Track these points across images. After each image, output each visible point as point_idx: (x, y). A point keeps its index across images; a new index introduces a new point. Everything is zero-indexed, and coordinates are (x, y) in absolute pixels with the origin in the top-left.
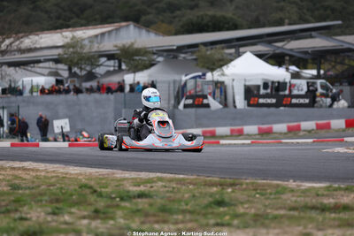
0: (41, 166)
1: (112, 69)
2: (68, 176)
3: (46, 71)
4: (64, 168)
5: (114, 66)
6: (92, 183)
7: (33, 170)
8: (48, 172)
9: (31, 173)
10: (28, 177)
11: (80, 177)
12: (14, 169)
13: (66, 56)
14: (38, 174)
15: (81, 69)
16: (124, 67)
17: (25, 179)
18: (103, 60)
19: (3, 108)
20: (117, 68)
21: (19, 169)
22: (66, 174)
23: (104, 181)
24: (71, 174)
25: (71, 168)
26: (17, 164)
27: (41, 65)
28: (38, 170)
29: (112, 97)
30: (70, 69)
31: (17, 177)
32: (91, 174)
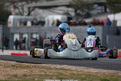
0: (74, 68)
1: (100, 11)
2: (91, 74)
3: (62, 12)
4: (87, 69)
5: (102, 10)
6: (108, 78)
7: (68, 70)
8: (78, 72)
9: (69, 72)
10: (67, 74)
11: (99, 75)
12: (57, 69)
13: (74, 3)
14: (73, 72)
15: (83, 11)
16: (108, 10)
17: (66, 75)
18: (96, 6)
19: (37, 33)
20: (103, 11)
21: (60, 69)
22: (89, 73)
23: (115, 77)
24: (92, 73)
25: (91, 69)
26: (58, 66)
27: (59, 8)
28: (71, 70)
29: (100, 28)
30: (76, 11)
31: (61, 74)
32: (104, 73)
